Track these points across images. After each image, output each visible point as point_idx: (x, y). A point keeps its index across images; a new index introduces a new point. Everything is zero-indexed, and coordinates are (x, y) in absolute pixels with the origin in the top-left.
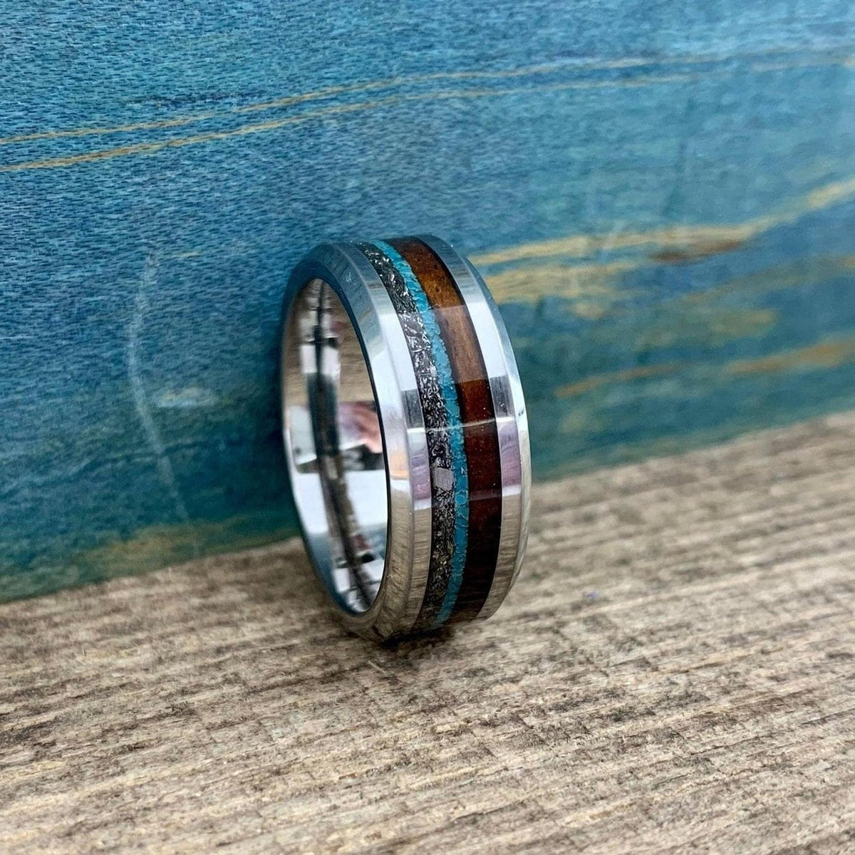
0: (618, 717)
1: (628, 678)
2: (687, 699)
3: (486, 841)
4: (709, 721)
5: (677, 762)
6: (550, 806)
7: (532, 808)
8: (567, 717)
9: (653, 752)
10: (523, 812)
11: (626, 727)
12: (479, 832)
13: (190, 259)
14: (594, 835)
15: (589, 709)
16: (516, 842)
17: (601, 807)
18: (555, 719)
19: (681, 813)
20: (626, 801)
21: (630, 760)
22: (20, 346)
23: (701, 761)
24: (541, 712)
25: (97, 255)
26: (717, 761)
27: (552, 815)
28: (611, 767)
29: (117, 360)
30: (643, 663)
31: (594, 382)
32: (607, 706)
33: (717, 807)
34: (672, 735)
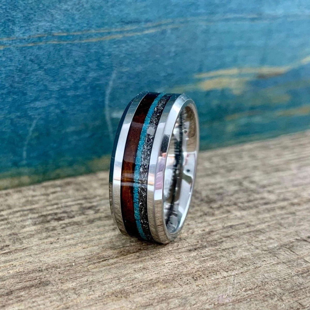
0: (266, 204)
1: (266, 195)
2: (285, 200)
3: (236, 231)
4: (293, 204)
5: (286, 214)
6: (252, 224)
7: (246, 224)
8: (251, 204)
9: (278, 212)
10: (244, 225)
11: (268, 206)
12: (233, 229)
13: (127, 71)
14: (268, 230)
15: (256, 202)
16: (245, 231)
17: (267, 224)
18: (247, 204)
19: (290, 225)
20: (274, 222)
21: (272, 213)
22: (78, 96)
23: (293, 213)
24: (242, 203)
25: (102, 69)
26: (298, 213)
27: (253, 226)
28: (267, 215)
29: (103, 102)
30: (269, 192)
31: (236, 116)
32: (262, 202)
33: (300, 224)
34: (282, 208)
